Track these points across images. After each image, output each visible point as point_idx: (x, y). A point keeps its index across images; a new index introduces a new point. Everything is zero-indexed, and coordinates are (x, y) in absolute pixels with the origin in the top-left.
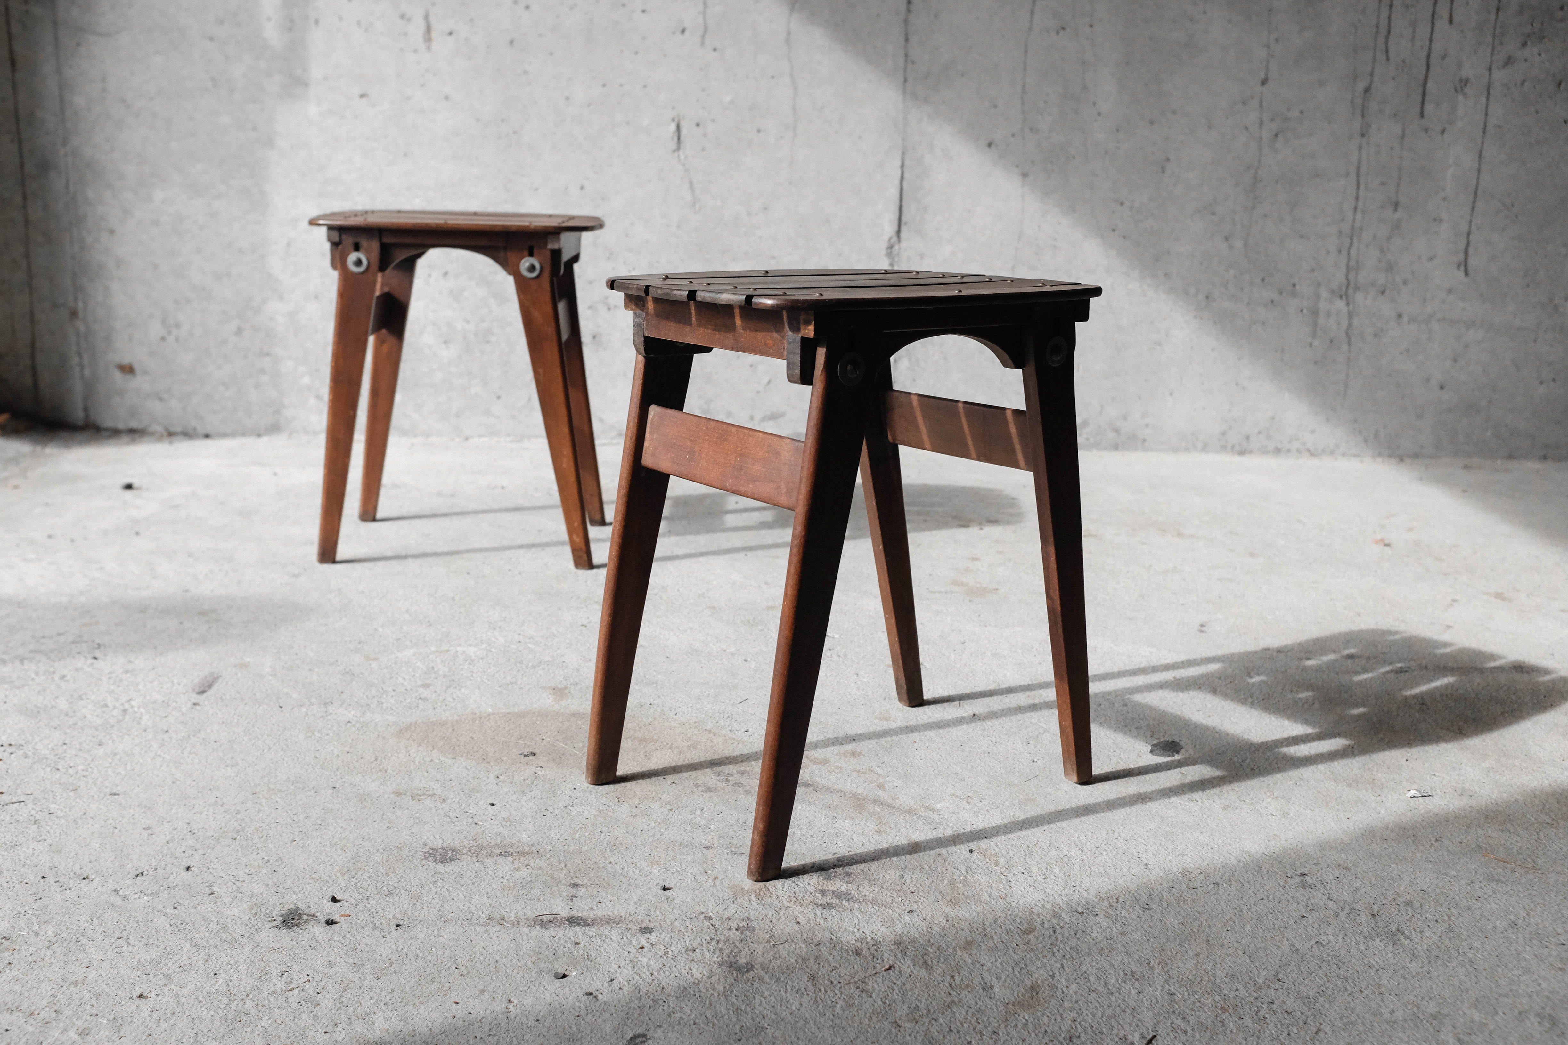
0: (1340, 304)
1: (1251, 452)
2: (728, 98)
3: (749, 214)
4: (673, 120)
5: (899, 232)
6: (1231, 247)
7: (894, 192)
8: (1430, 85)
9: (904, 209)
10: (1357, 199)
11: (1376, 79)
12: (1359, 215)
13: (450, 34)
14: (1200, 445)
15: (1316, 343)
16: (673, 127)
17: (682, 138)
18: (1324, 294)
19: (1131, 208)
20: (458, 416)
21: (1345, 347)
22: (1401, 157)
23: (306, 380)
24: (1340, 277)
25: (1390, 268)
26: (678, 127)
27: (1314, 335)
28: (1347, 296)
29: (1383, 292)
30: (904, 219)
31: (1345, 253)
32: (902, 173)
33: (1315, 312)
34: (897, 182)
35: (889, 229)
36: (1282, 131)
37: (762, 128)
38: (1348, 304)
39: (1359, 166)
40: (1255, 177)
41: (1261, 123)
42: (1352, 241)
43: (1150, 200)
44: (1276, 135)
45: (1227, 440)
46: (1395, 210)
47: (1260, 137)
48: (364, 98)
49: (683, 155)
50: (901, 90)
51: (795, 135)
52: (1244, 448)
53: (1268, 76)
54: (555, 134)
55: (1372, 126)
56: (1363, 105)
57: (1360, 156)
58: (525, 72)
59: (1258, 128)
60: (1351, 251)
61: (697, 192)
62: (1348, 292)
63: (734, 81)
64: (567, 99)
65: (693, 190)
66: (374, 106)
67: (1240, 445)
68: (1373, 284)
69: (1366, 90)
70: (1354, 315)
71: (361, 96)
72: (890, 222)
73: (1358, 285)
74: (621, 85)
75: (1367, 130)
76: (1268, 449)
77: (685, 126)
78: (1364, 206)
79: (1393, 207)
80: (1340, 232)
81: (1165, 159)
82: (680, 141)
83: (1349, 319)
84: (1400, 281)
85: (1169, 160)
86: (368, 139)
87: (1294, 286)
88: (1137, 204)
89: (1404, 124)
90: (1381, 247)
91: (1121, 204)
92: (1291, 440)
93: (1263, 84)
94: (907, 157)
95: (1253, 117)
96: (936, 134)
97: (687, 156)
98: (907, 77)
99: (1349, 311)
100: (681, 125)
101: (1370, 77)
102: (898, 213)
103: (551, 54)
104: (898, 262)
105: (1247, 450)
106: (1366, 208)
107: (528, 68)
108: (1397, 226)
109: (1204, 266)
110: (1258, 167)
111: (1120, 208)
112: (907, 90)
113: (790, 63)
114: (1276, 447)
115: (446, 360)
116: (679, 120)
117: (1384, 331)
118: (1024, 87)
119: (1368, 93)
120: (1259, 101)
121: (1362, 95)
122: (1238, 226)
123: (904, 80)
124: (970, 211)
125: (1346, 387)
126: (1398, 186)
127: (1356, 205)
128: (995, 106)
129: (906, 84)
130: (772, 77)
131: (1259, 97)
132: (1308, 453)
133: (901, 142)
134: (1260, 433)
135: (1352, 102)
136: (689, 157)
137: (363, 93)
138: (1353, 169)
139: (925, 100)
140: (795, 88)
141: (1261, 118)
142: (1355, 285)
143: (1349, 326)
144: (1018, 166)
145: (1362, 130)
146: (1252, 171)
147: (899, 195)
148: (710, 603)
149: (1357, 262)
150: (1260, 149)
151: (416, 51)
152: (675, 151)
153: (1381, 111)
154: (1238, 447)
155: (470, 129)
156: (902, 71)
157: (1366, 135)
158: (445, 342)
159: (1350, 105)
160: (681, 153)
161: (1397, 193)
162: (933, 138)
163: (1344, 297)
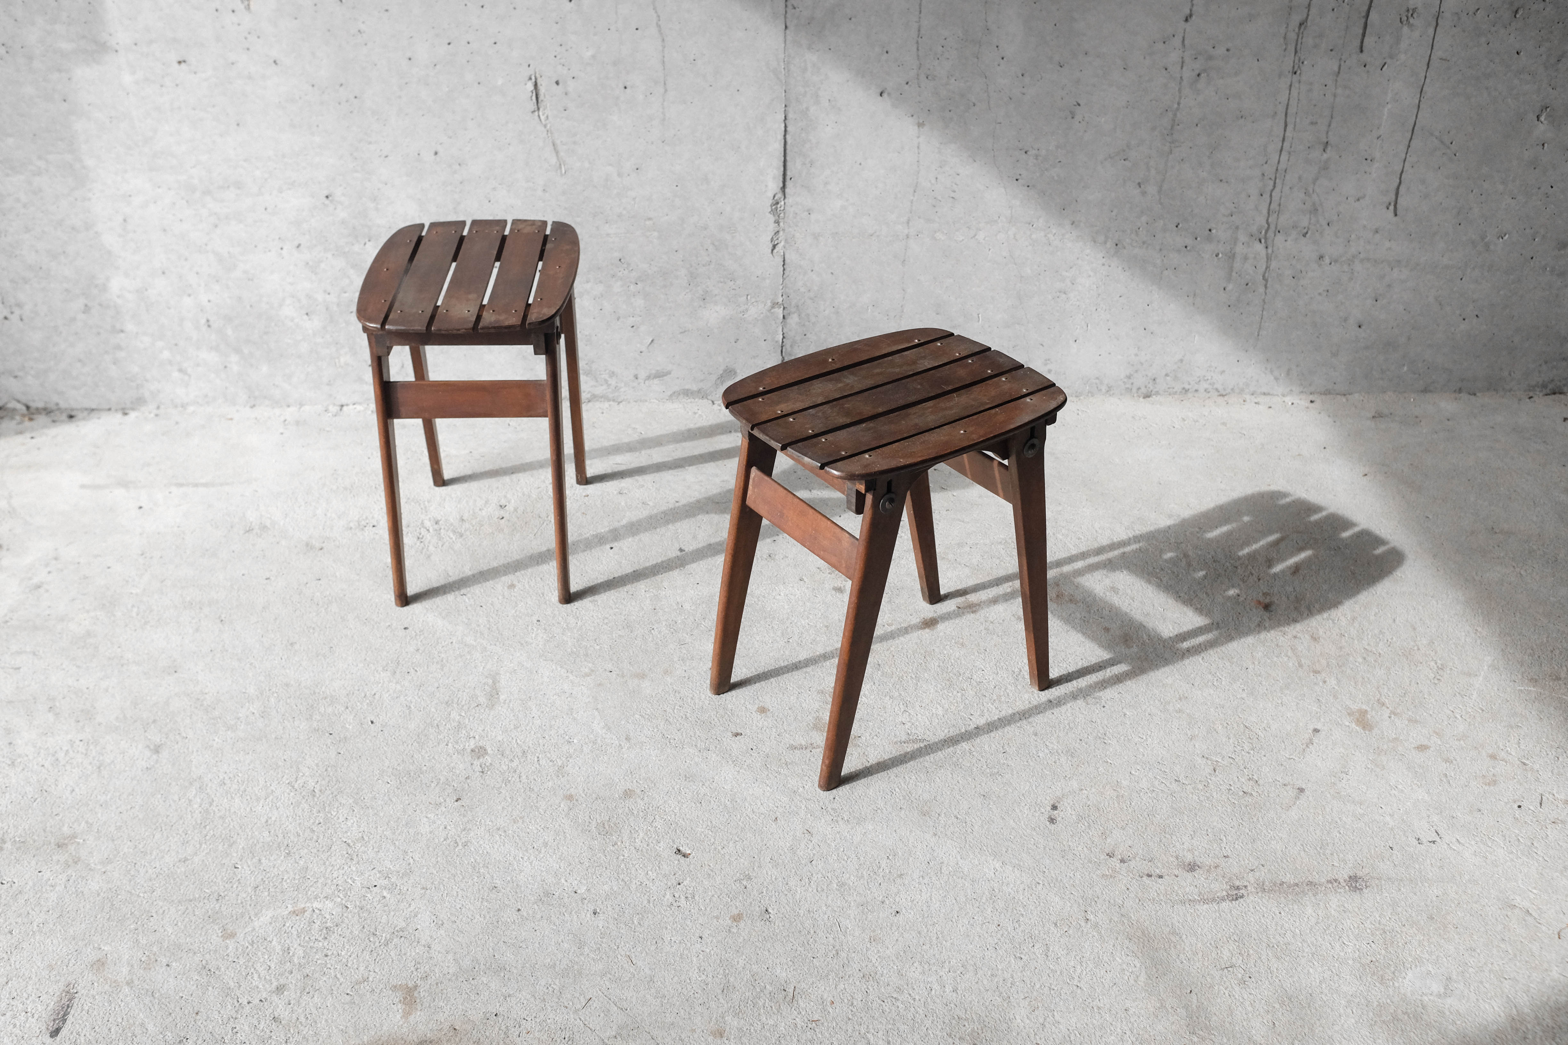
0: (1259, 248)
1: (1157, 393)
2: (589, 53)
3: (620, 175)
4: (530, 79)
5: (784, 188)
6: (1144, 193)
7: (779, 147)
8: (1373, 16)
9: (789, 164)
10: (1284, 140)
11: (1314, 11)
12: (1284, 157)
14: (1104, 388)
15: (1230, 287)
16: (530, 86)
17: (541, 98)
18: (1242, 237)
19: (1037, 157)
20: (329, 384)
21: (1261, 290)
22: (1335, 96)
23: (166, 354)
24: (1261, 220)
25: (1314, 210)
26: (536, 85)
27: (1229, 279)
28: (1266, 239)
29: (1305, 235)
30: (789, 174)
31: (1266, 196)
32: (786, 127)
33: (1232, 256)
34: (780, 136)
35: (773, 185)
36: (1205, 71)
37: (628, 84)
38: (1267, 248)
39: (1288, 105)
40: (1174, 120)
41: (1183, 62)
42: (1275, 183)
43: (1057, 147)
44: (1199, 75)
45: (1132, 384)
46: (1324, 151)
47: (1181, 78)
48: (183, 65)
49: (543, 115)
50: (781, 39)
51: (666, 91)
52: (1150, 390)
53: (1193, 12)
54: (400, 97)
55: (1306, 63)
56: (1297, 40)
57: (1289, 94)
58: (359, 31)
59: (1179, 68)
60: (1273, 194)
61: (562, 154)
62: (1268, 235)
63: (595, 34)
64: (410, 59)
65: (557, 152)
66: (195, 73)
67: (1146, 387)
68: (1295, 227)
69: (1301, 25)
70: (1273, 258)
71: (180, 62)
72: (774, 178)
73: (1279, 228)
74: (469, 43)
75: (1299, 67)
76: (1174, 390)
77: (543, 85)
78: (1291, 147)
79: (1322, 148)
80: (1263, 175)
81: (1075, 103)
82: (540, 101)
83: (1267, 262)
84: (1324, 223)
85: (1079, 105)
86: (194, 109)
87: (1210, 230)
88: (1043, 152)
89: (1341, 59)
90: (1306, 189)
91: (1026, 152)
92: (1200, 381)
93: (1186, 20)
94: (790, 109)
95: (1174, 57)
96: (822, 83)
97: (547, 117)
98: (788, 24)
99: (1267, 254)
100: (539, 84)
101: (1306, 10)
102: (782, 169)
103: (387, 10)
104: (784, 218)
105: (1153, 392)
106: (1292, 149)
107: (363, 27)
108: (1325, 167)
109: (1114, 213)
110: (1178, 109)
111: (1024, 156)
112: (789, 38)
113: (656, 12)
114: (1184, 388)
115: (310, 332)
116: (536, 79)
117: (1304, 273)
118: (919, 31)
119: (1303, 27)
120: (1182, 39)
121: (1297, 30)
122: (1153, 172)
123: (784, 27)
124: (860, 164)
125: (1260, 328)
126: (1329, 126)
127: (1282, 147)
128: (887, 52)
129: (788, 31)
130: (637, 29)
131: (1182, 35)
132: (1217, 393)
133: (784, 95)
134: (1167, 375)
135: (1285, 38)
136: (549, 117)
137: (181, 59)
138: (1281, 109)
139: (810, 48)
140: (663, 40)
141: (1182, 58)
142: (1276, 228)
143: (1266, 269)
144: (912, 116)
145: (1294, 67)
146: (1170, 114)
147: (783, 149)
148: (568, 786)
149: (1280, 205)
150: (1180, 90)
151: (233, 11)
152: (534, 111)
153: (1316, 46)
154: (1143, 390)
155: (306, 95)
156: (783, 17)
157: (1298, 72)
158: (307, 314)
159: (1282, 40)
160: (541, 113)
161: (1327, 133)
162: (819, 88)
163: (1263, 241)
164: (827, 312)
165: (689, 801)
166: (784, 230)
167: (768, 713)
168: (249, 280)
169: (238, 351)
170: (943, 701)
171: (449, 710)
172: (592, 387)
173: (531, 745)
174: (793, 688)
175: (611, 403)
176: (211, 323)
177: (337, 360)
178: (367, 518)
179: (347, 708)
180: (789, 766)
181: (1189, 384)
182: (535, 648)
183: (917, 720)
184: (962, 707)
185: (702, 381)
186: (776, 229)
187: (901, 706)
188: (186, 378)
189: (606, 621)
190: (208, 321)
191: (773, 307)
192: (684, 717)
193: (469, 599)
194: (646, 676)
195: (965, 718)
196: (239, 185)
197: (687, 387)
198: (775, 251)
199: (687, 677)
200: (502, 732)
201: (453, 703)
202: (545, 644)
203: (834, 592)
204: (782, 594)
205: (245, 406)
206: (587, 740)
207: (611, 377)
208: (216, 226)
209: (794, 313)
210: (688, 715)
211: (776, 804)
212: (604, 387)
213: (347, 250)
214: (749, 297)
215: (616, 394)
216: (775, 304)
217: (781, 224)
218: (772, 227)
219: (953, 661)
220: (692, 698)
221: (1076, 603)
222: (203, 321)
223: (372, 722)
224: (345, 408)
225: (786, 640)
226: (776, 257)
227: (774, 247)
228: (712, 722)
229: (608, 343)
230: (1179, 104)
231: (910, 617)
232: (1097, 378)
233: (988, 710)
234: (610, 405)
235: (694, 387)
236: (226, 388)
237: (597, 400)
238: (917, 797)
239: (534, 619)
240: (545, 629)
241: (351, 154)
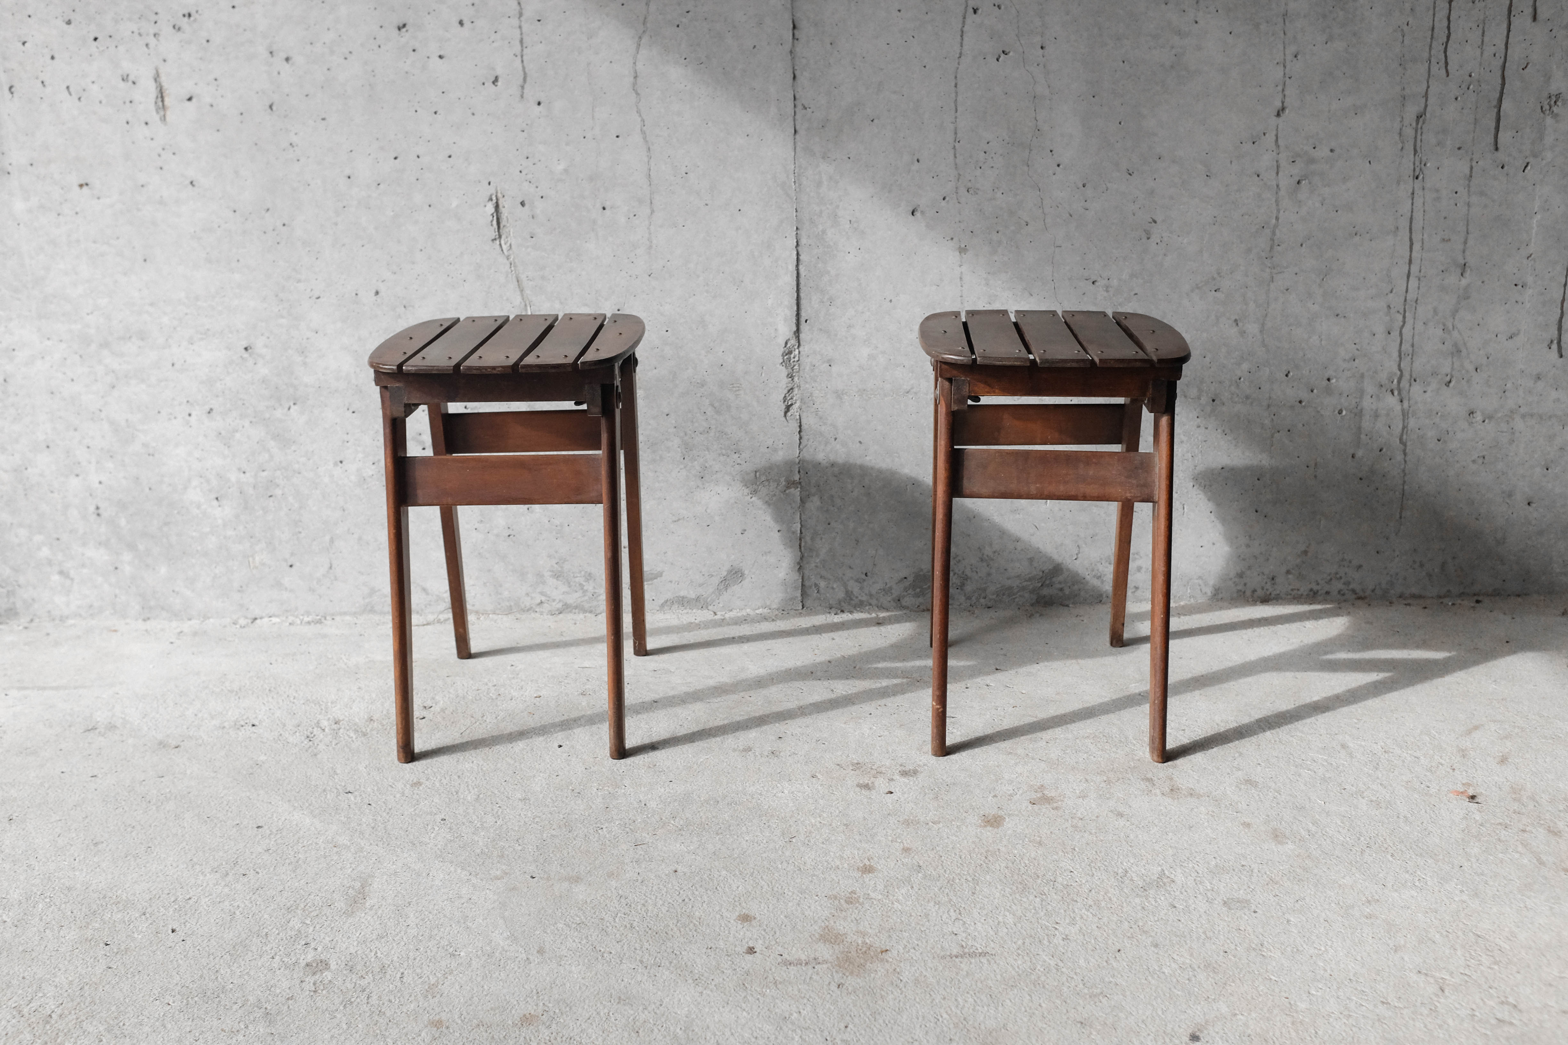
0: (1392, 401)
1: (1277, 598)
2: (561, 167)
4: (491, 199)
5: (798, 332)
6: (1242, 333)
7: (789, 279)
8: (1506, 105)
9: (803, 302)
10: (1410, 262)
11: (1432, 101)
12: (1413, 283)
13: (190, 99)
15: (1360, 453)
16: (490, 208)
17: (503, 223)
18: (1370, 388)
19: (1107, 288)
20: (241, 590)
21: (1399, 457)
22: (1469, 205)
23: (45, 552)
24: (1391, 365)
25: (1457, 351)
26: (497, 207)
27: (1357, 443)
28: (1399, 390)
29: (1448, 384)
30: (804, 315)
31: (1395, 334)
32: (798, 254)
33: (1358, 413)
34: (792, 267)
35: (785, 330)
36: (1305, 177)
37: (607, 204)
38: (1401, 401)
39: (1411, 218)
40: (1272, 240)
41: (1278, 167)
42: (1404, 317)
43: (1132, 276)
44: (1299, 182)
45: (1245, 584)
46: (1462, 275)
47: (1278, 186)
48: (85, 188)
49: (505, 244)
50: (790, 145)
51: (653, 212)
52: (1268, 593)
53: (1285, 104)
54: (336, 224)
55: (1428, 165)
56: (1416, 137)
57: (1412, 204)
58: (291, 144)
59: (1275, 175)
60: (1404, 330)
61: (528, 292)
62: (1401, 385)
63: (567, 144)
64: (349, 177)
65: (522, 291)
66: (99, 198)
67: (1263, 588)
68: (1434, 374)
69: (1419, 117)
70: (1410, 415)
71: (81, 186)
72: (785, 320)
73: (1414, 376)
74: (418, 157)
75: (1421, 169)
76: (1299, 593)
77: (506, 206)
78: (1420, 271)
79: (1459, 271)
80: (1389, 307)
81: (1151, 220)
82: (502, 226)
83: (1404, 421)
84: (1471, 368)
85: (1155, 222)
86: (95, 242)
87: (1329, 380)
88: (1115, 282)
89: (1471, 160)
90: (1444, 325)
91: (1093, 283)
92: (1331, 579)
93: (1278, 115)
94: (803, 234)
95: (1266, 160)
96: (841, 201)
97: (510, 245)
98: (797, 128)
99: (1403, 410)
100: (501, 206)
101: (1424, 100)
102: (795, 308)
103: (323, 119)
104: (798, 372)
105: (1273, 596)
106: (1422, 274)
107: (295, 139)
108: (1465, 295)
109: (1208, 359)
110: (1276, 226)
111: (1092, 287)
112: (799, 144)
113: (640, 116)
114: (1311, 590)
115: (220, 522)
116: (497, 199)
117: (1451, 433)
118: (956, 133)
119: (1421, 120)
120: (1274, 138)
121: (1414, 124)
122: (1252, 305)
123: (793, 131)
124: (891, 301)
125: (1402, 509)
126: (1465, 243)
127: (1409, 272)
128: (918, 161)
129: (797, 136)
130: (617, 137)
131: (1274, 132)
132: (1354, 596)
133: (795, 214)
134: (1288, 572)
135: (1400, 134)
136: (513, 247)
137: (83, 182)
138: (1404, 223)
139: (824, 157)
140: (649, 149)
141: (1277, 161)
142: (1411, 376)
143: (1403, 431)
144: (952, 239)
145: (1414, 170)
146: (1267, 231)
147: (795, 283)
148: (437, 1010)
149: (1413, 346)
150: (1277, 202)
151: (147, 123)
152: (495, 239)
153: (1439, 144)
154: (1260, 593)
155: (226, 223)
156: (791, 119)
157: (1421, 177)
158: (217, 499)
159: (1397, 137)
160: (503, 242)
161: (1464, 252)
162: (837, 207)
163: (1396, 393)
164: (855, 494)
165: (620, 1030)
166: (799, 387)
167: (753, 923)
168: (149, 455)
169: (132, 547)
170: (1014, 907)
171: (290, 916)
172: (564, 593)
173: (395, 959)
174: (793, 893)
175: (588, 615)
176: (100, 511)
177: (251, 559)
178: (248, 718)
179: (144, 914)
180: (779, 986)
181: (1318, 584)
182: (431, 849)
183: (975, 930)
184: (1043, 914)
185: (700, 585)
186: (790, 386)
187: (952, 913)
188: (68, 582)
189: (537, 820)
190: (98, 508)
191: (788, 487)
192: (628, 926)
193: (355, 797)
194: (582, 879)
195: (1047, 928)
196: (142, 336)
197: (682, 594)
198: (789, 414)
199: (640, 881)
200: (359, 942)
201: (297, 908)
202: (446, 845)
203: (858, 789)
204: (786, 792)
205: (137, 620)
206: (480, 953)
207: (587, 580)
208: (113, 387)
209: (814, 495)
210: (635, 924)
211: (755, 1034)
212: (580, 594)
213: (267, 416)
214: (758, 474)
215: (595, 603)
216: (791, 484)
217: (796, 379)
218: (784, 382)
219: (1027, 862)
220: (644, 905)
221: (1199, 796)
222: (92, 509)
223: (173, 931)
224: (258, 621)
225: (787, 840)
226: (790, 421)
227: (788, 408)
228: (670, 933)
229: (583, 536)
230: (1277, 218)
231: (965, 814)
232: (1200, 578)
233: (1082, 918)
234: (585, 617)
235: (692, 595)
236: (116, 596)
237: (571, 612)
238: (976, 1025)
239: (438, 818)
240: (450, 828)
241: (277, 296)
